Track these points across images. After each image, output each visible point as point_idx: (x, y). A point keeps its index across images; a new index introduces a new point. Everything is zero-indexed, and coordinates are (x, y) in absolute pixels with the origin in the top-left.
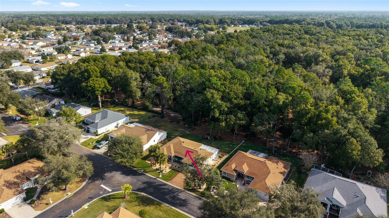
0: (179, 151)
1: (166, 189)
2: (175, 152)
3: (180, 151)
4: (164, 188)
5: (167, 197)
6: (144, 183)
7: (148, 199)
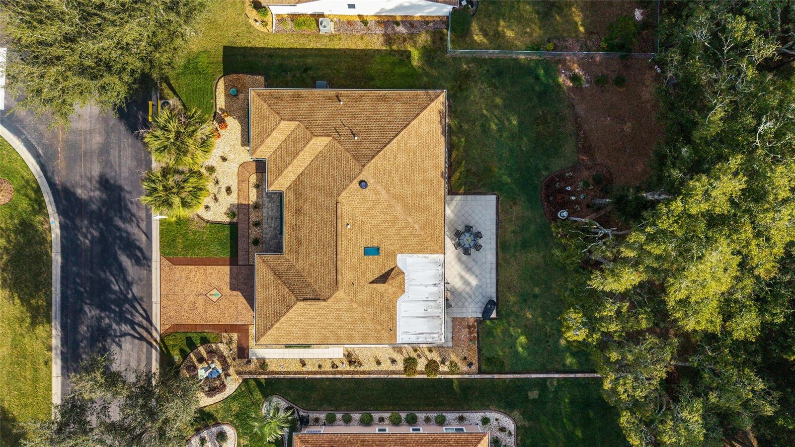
0: (306, 200)
1: (125, 279)
2: (297, 185)
3: (307, 207)
4: (121, 269)
5: (91, 312)
6: (105, 183)
7: (44, 261)
